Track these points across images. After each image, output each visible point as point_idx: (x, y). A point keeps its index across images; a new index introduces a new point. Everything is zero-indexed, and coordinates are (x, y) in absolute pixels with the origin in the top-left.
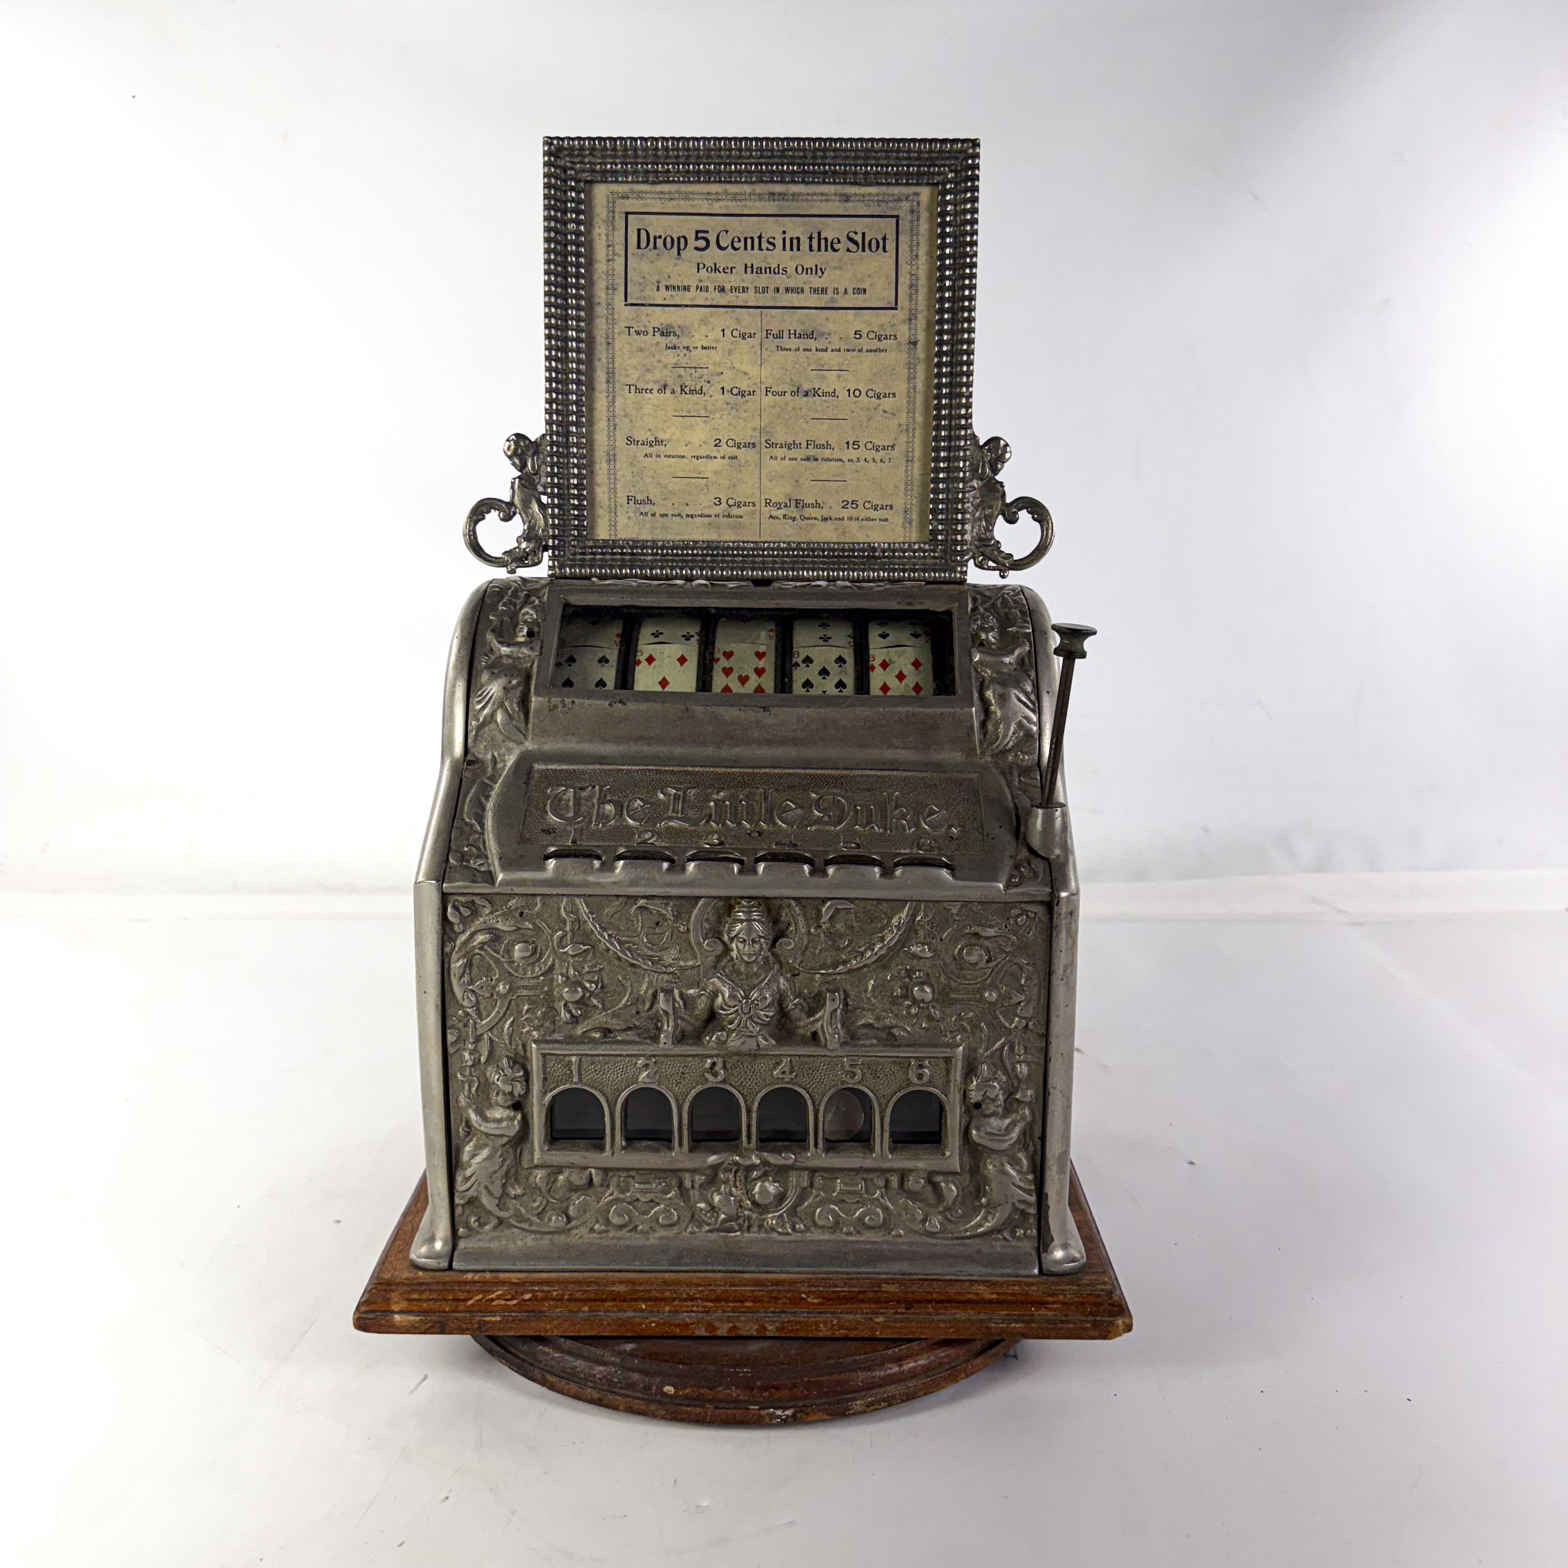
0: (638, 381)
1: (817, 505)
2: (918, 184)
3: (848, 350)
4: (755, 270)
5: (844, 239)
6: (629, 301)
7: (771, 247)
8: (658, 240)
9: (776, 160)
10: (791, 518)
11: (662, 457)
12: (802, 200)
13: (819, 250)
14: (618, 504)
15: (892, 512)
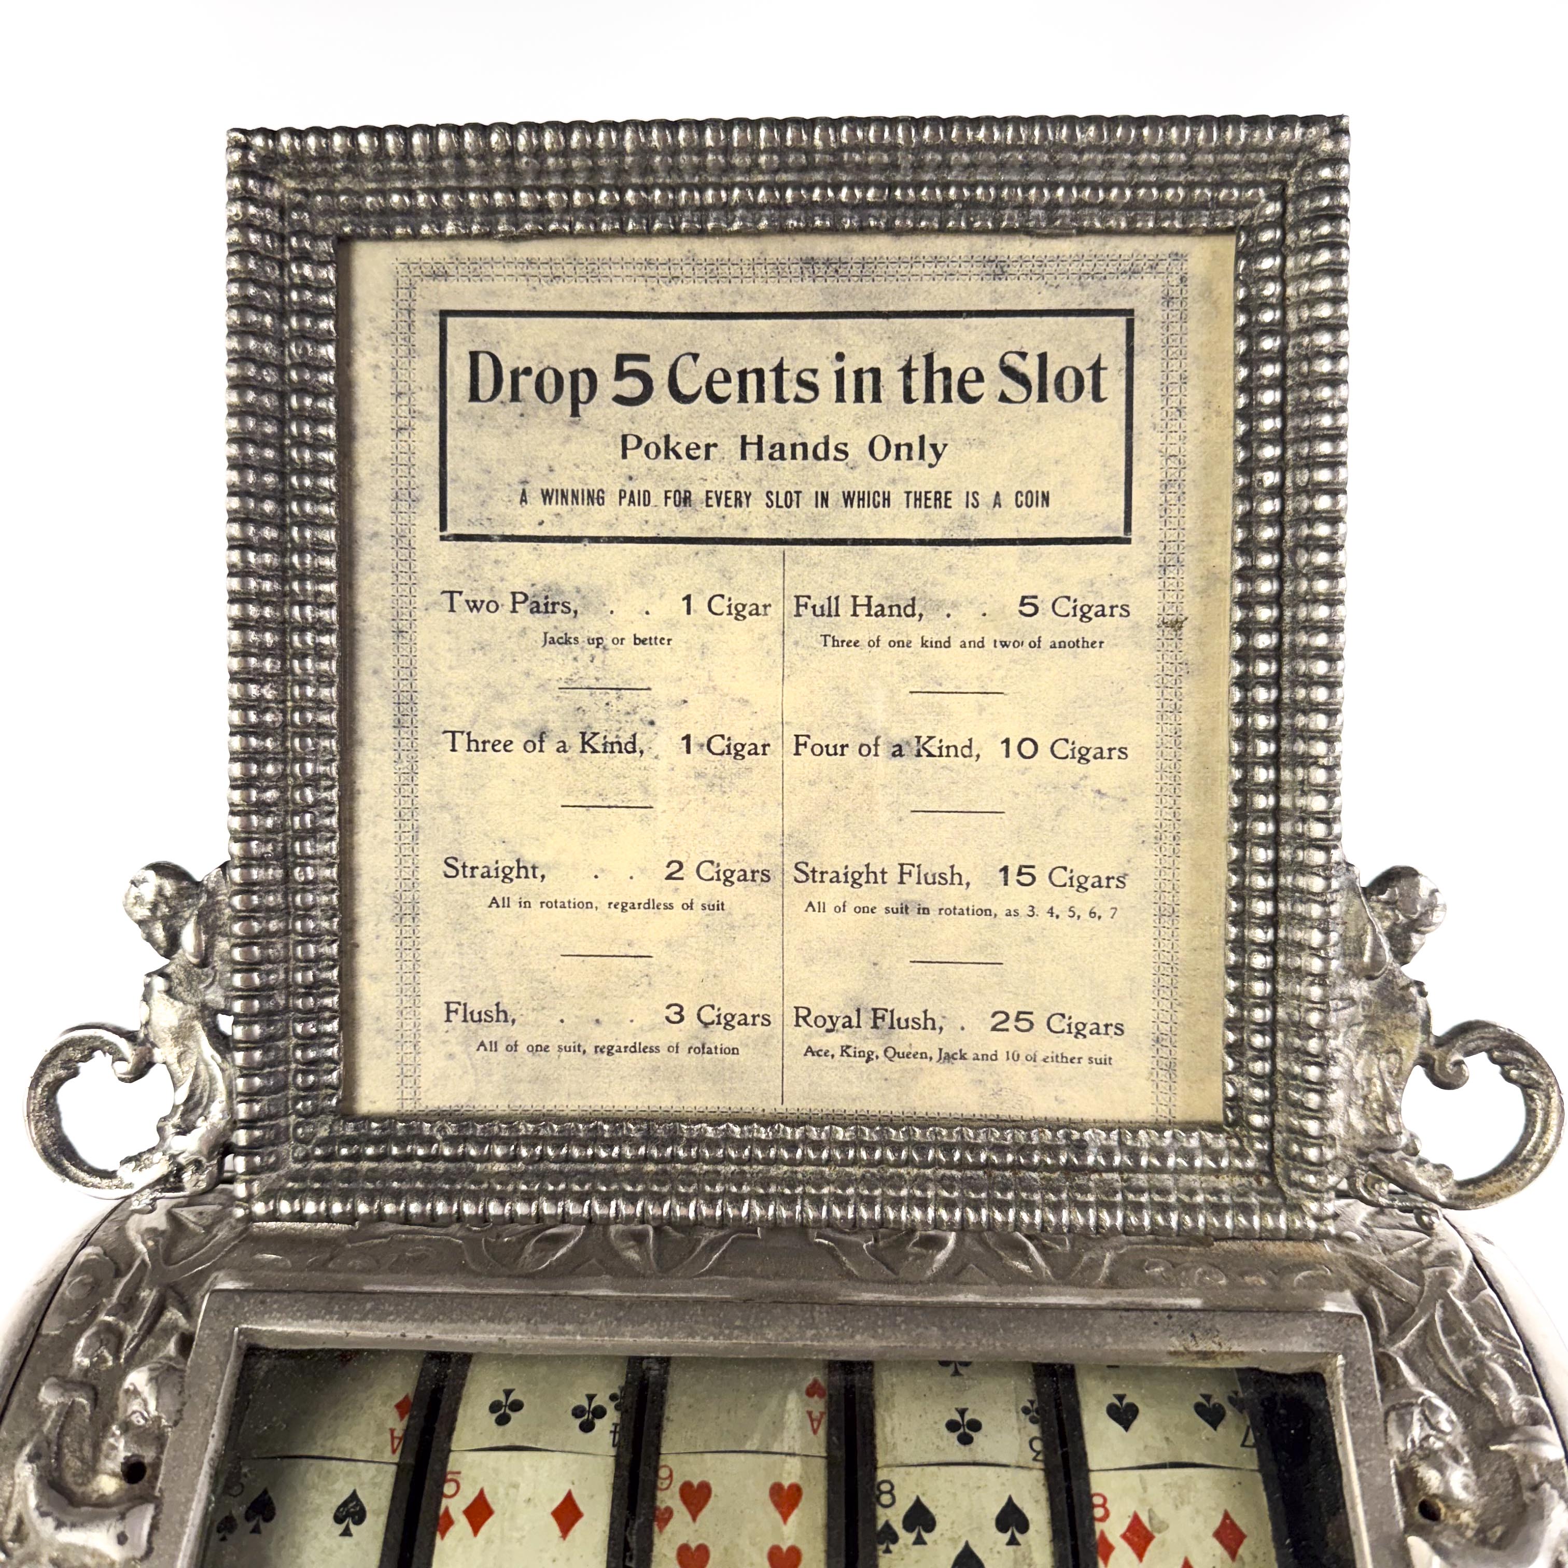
0: (473, 722)
1: (927, 1022)
2: (1184, 232)
3: (1005, 644)
4: (766, 451)
5: (992, 371)
6: (451, 530)
7: (807, 394)
8: (522, 379)
9: (818, 177)
10: (861, 1054)
11: (535, 905)
12: (887, 276)
13: (929, 399)
14: (424, 1022)
15: (1119, 1042)
